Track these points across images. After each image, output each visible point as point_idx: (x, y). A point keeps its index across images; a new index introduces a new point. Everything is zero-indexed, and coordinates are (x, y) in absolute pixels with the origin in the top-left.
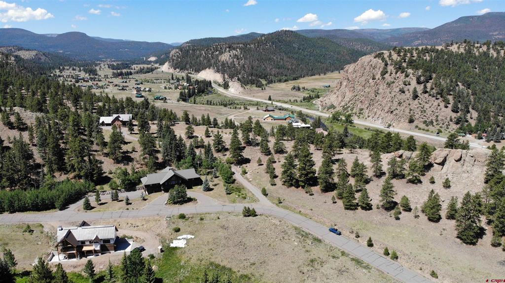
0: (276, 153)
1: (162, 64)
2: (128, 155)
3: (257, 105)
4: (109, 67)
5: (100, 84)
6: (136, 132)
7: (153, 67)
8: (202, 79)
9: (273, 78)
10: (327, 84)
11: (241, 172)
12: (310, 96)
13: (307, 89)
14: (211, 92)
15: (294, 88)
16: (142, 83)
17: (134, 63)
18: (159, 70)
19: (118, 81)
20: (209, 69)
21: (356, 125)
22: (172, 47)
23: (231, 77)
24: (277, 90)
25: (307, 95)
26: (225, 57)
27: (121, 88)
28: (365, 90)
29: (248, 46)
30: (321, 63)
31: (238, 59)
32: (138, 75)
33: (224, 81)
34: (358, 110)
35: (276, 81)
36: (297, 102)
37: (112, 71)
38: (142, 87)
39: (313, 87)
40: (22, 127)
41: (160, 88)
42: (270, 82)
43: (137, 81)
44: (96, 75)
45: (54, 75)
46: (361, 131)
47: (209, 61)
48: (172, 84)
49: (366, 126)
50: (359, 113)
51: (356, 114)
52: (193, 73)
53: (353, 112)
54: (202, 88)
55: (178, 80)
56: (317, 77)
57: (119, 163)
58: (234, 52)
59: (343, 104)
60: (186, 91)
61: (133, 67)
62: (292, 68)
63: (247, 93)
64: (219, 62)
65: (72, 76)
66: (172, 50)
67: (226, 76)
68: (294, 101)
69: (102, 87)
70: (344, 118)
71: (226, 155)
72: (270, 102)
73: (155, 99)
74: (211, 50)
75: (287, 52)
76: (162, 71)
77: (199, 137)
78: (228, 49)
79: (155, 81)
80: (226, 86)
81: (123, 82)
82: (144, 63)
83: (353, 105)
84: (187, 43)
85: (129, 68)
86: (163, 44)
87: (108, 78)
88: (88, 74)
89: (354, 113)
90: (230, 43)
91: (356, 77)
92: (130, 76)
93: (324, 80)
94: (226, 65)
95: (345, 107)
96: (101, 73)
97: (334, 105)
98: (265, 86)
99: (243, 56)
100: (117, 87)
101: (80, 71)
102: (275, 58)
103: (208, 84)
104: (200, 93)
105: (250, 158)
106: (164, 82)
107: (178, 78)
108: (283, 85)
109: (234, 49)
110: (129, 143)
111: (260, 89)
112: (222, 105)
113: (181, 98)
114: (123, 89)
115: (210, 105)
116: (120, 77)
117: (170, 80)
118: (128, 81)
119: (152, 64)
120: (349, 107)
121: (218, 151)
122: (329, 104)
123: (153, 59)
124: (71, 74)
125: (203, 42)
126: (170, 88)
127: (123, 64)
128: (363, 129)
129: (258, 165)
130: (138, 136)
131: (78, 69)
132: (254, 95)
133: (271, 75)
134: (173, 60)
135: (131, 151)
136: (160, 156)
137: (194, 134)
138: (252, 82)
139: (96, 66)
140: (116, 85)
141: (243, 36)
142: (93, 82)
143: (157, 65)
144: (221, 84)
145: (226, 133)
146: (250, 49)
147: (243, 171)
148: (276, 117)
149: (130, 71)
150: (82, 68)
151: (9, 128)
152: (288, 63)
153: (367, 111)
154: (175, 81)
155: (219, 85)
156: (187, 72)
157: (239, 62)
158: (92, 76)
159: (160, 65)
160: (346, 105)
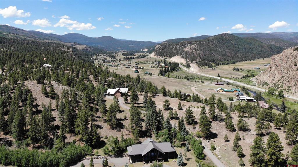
0: (239, 130)
1: (151, 53)
2: (121, 122)
3: (210, 80)
4: (122, 55)
5: (116, 64)
6: (129, 102)
7: (145, 54)
8: (173, 62)
9: (219, 62)
10: (258, 67)
11: (210, 147)
12: (247, 75)
13: (244, 70)
14: (178, 70)
15: (235, 69)
16: (139, 64)
17: (136, 52)
18: (149, 56)
19: (126, 62)
20: (177, 56)
21: (287, 99)
22: (157, 44)
23: (191, 61)
24: (223, 70)
25: (245, 75)
26: (188, 49)
27: (127, 67)
28: (290, 73)
29: (202, 42)
30: (250, 53)
31: (196, 50)
32: (137, 59)
33: (187, 63)
34: (286, 87)
35: (221, 64)
36: (238, 79)
37: (124, 57)
38: (139, 66)
39: (248, 69)
40: (54, 96)
41: (148, 67)
42: (218, 64)
43: (136, 62)
44: (115, 59)
45: (93, 58)
46: (292, 104)
47: (177, 51)
48: (155, 64)
49: (294, 100)
50: (288, 90)
51: (285, 90)
52: (167, 58)
53: (283, 88)
54: (173, 67)
55: (159, 62)
56: (249, 62)
57: (113, 129)
58: (193, 46)
59: (274, 82)
60: (164, 69)
61: (135, 54)
62: (231, 56)
63: (202, 71)
64: (184, 52)
65: (102, 59)
66: (156, 46)
67: (188, 60)
68: (236, 78)
69: (117, 66)
70: (277, 93)
71: (195, 128)
72: (219, 78)
73: (145, 74)
74: (179, 45)
75: (227, 46)
76: (151, 57)
77: (174, 109)
78: (189, 45)
79: (146, 63)
80: (188, 66)
81: (129, 63)
82: (141, 52)
83: (282, 83)
84: (165, 41)
85: (133, 55)
86: (152, 42)
87: (121, 61)
88: (111, 58)
89: (283, 90)
90: (191, 41)
91: (282, 64)
92: (133, 60)
93: (254, 64)
94: (188, 54)
95: (276, 84)
96: (118, 58)
97: (268, 82)
98: (214, 67)
99: (199, 48)
100: (125, 66)
101: (107, 56)
102: (219, 49)
103: (177, 65)
104: (171, 70)
105: (217, 133)
106: (151, 63)
107: (159, 61)
108: (226, 67)
109: (193, 44)
110: (123, 111)
111: (211, 69)
112: (186, 79)
113: (160, 74)
114: (128, 67)
115: (178, 78)
116: (127, 60)
117: (154, 62)
118: (131, 63)
119: (145, 53)
120: (279, 84)
121: (189, 124)
122: (263, 82)
123: (146, 50)
124: (102, 58)
125: (174, 41)
126: (154, 67)
127: (130, 53)
128: (294, 102)
129: (224, 140)
130: (130, 105)
131: (106, 55)
132: (207, 72)
133: (218, 60)
134: (157, 51)
135: (123, 119)
136: (144, 124)
137: (170, 106)
138: (206, 65)
139: (116, 54)
140: (125, 65)
141: (198, 37)
142: (113, 63)
143: (148, 54)
144: (185, 65)
145: (194, 107)
146: (203, 44)
147: (212, 147)
148: (225, 89)
149: (133, 57)
150: (108, 55)
151: (45, 97)
152: (229, 53)
153: (294, 88)
154: (157, 63)
155: (184, 65)
156: (164, 57)
157: (196, 52)
158: (113, 60)
159: (150, 53)
160: (277, 83)
